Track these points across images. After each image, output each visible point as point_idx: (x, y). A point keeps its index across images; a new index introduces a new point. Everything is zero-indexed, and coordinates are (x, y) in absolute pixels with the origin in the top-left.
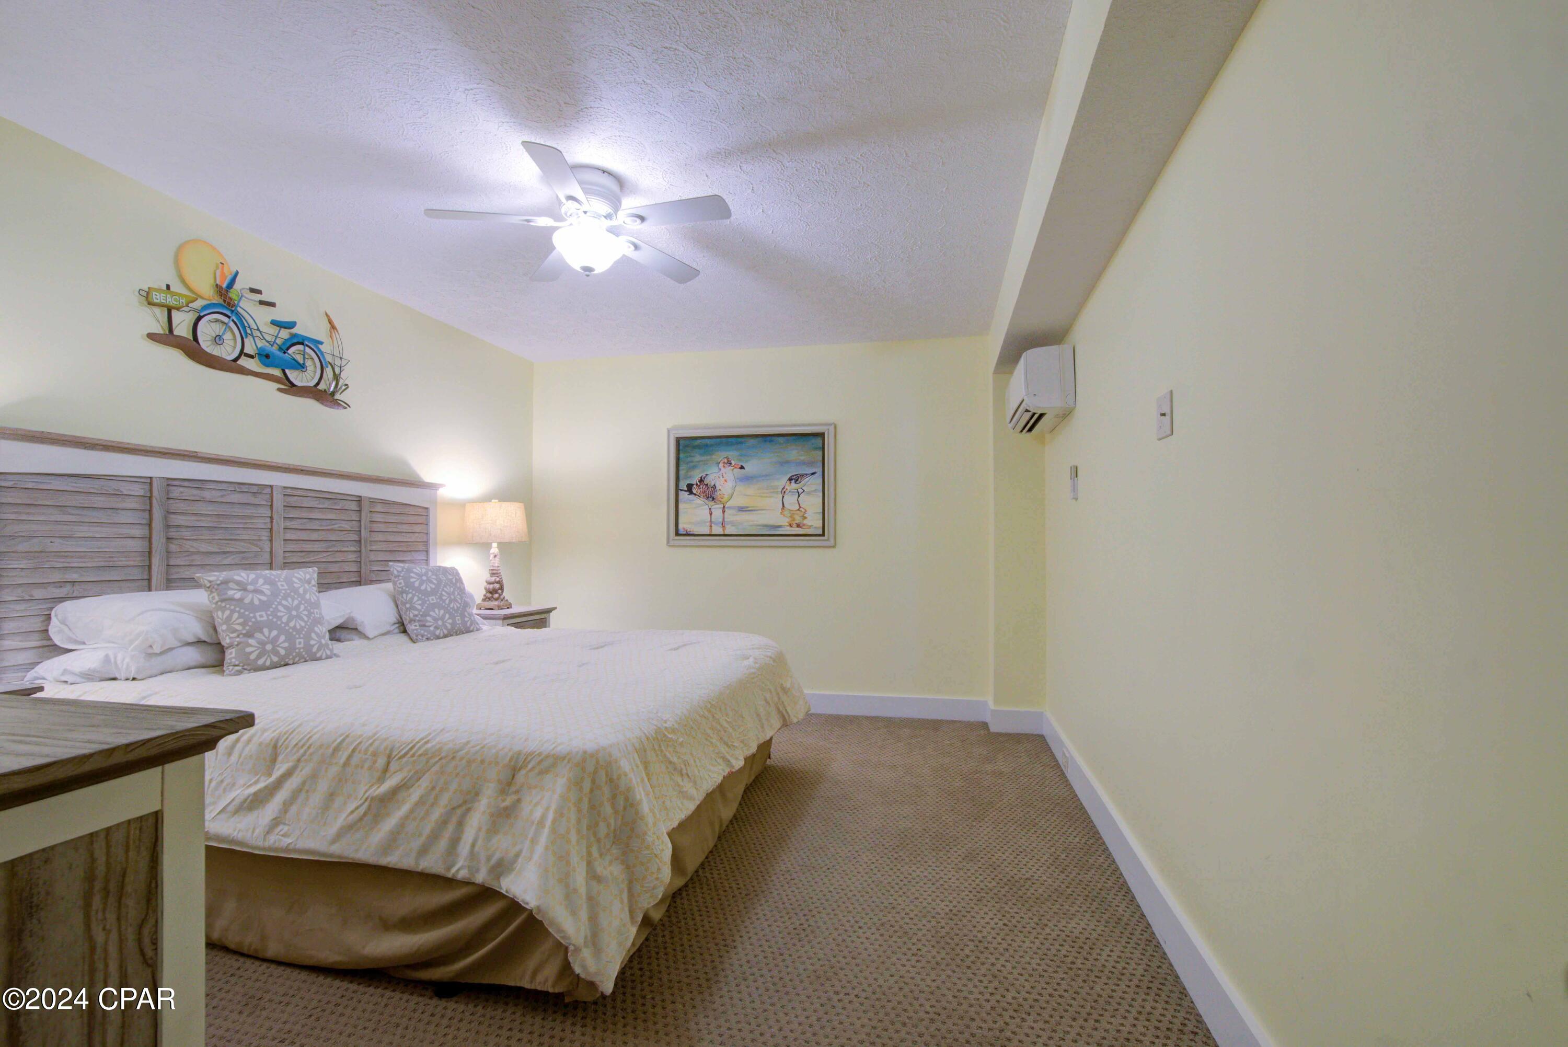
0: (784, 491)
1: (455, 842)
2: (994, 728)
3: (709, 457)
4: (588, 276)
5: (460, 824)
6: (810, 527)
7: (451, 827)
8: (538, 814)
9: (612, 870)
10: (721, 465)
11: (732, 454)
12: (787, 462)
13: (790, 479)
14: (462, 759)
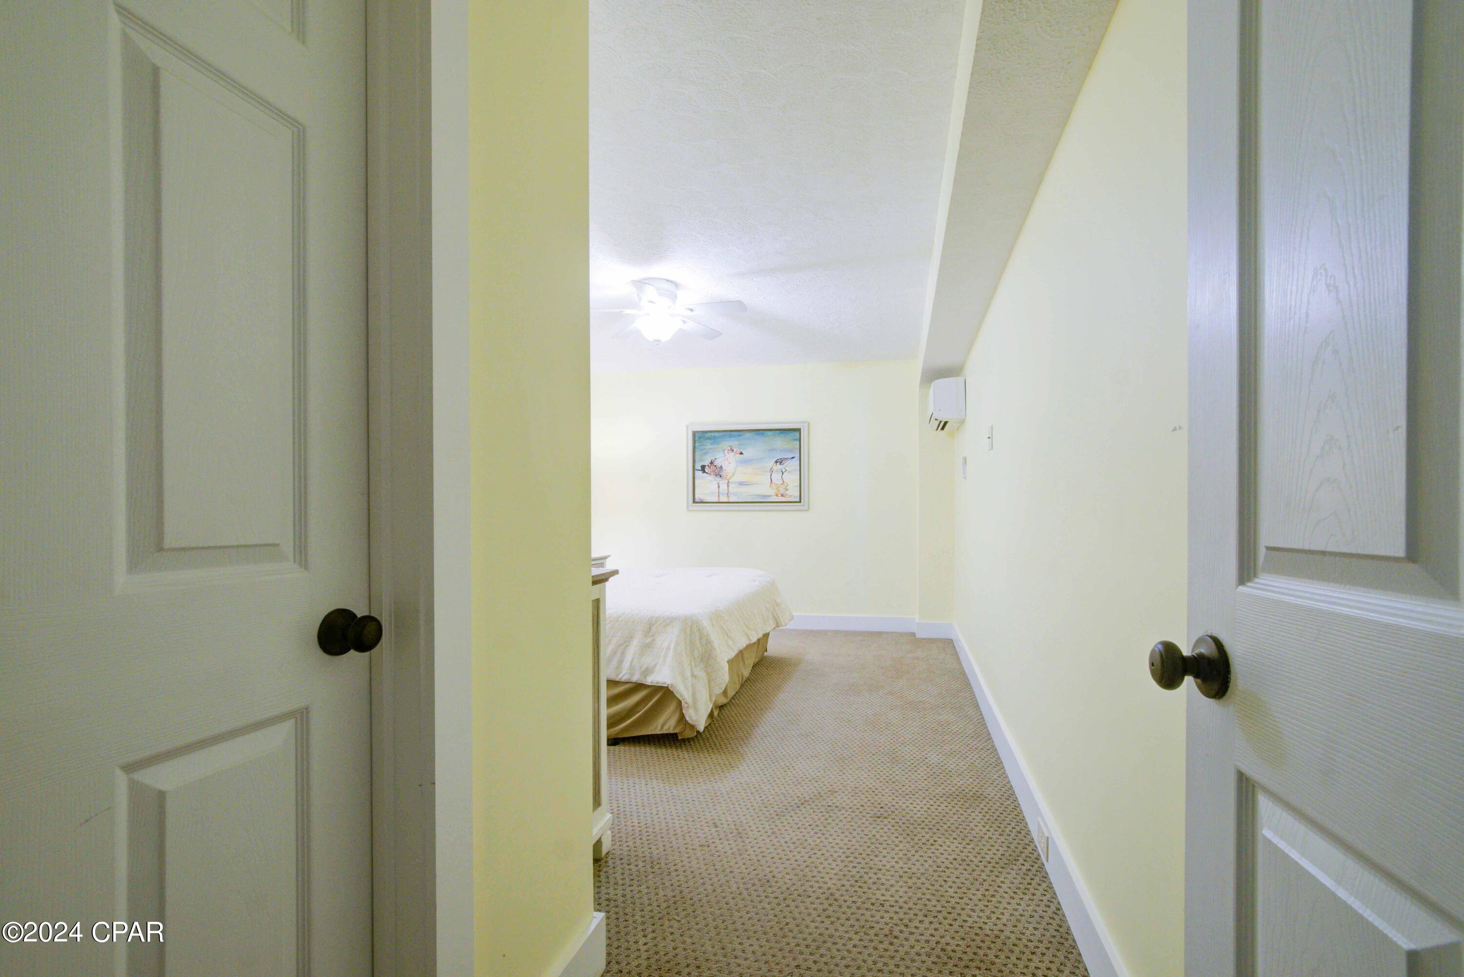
0: (771, 471)
1: (621, 662)
2: (919, 635)
3: (716, 446)
4: (657, 344)
5: (623, 654)
6: (791, 496)
7: (618, 655)
8: (666, 644)
9: (701, 674)
10: (726, 451)
11: (734, 443)
12: (774, 450)
13: (776, 462)
14: (622, 620)
